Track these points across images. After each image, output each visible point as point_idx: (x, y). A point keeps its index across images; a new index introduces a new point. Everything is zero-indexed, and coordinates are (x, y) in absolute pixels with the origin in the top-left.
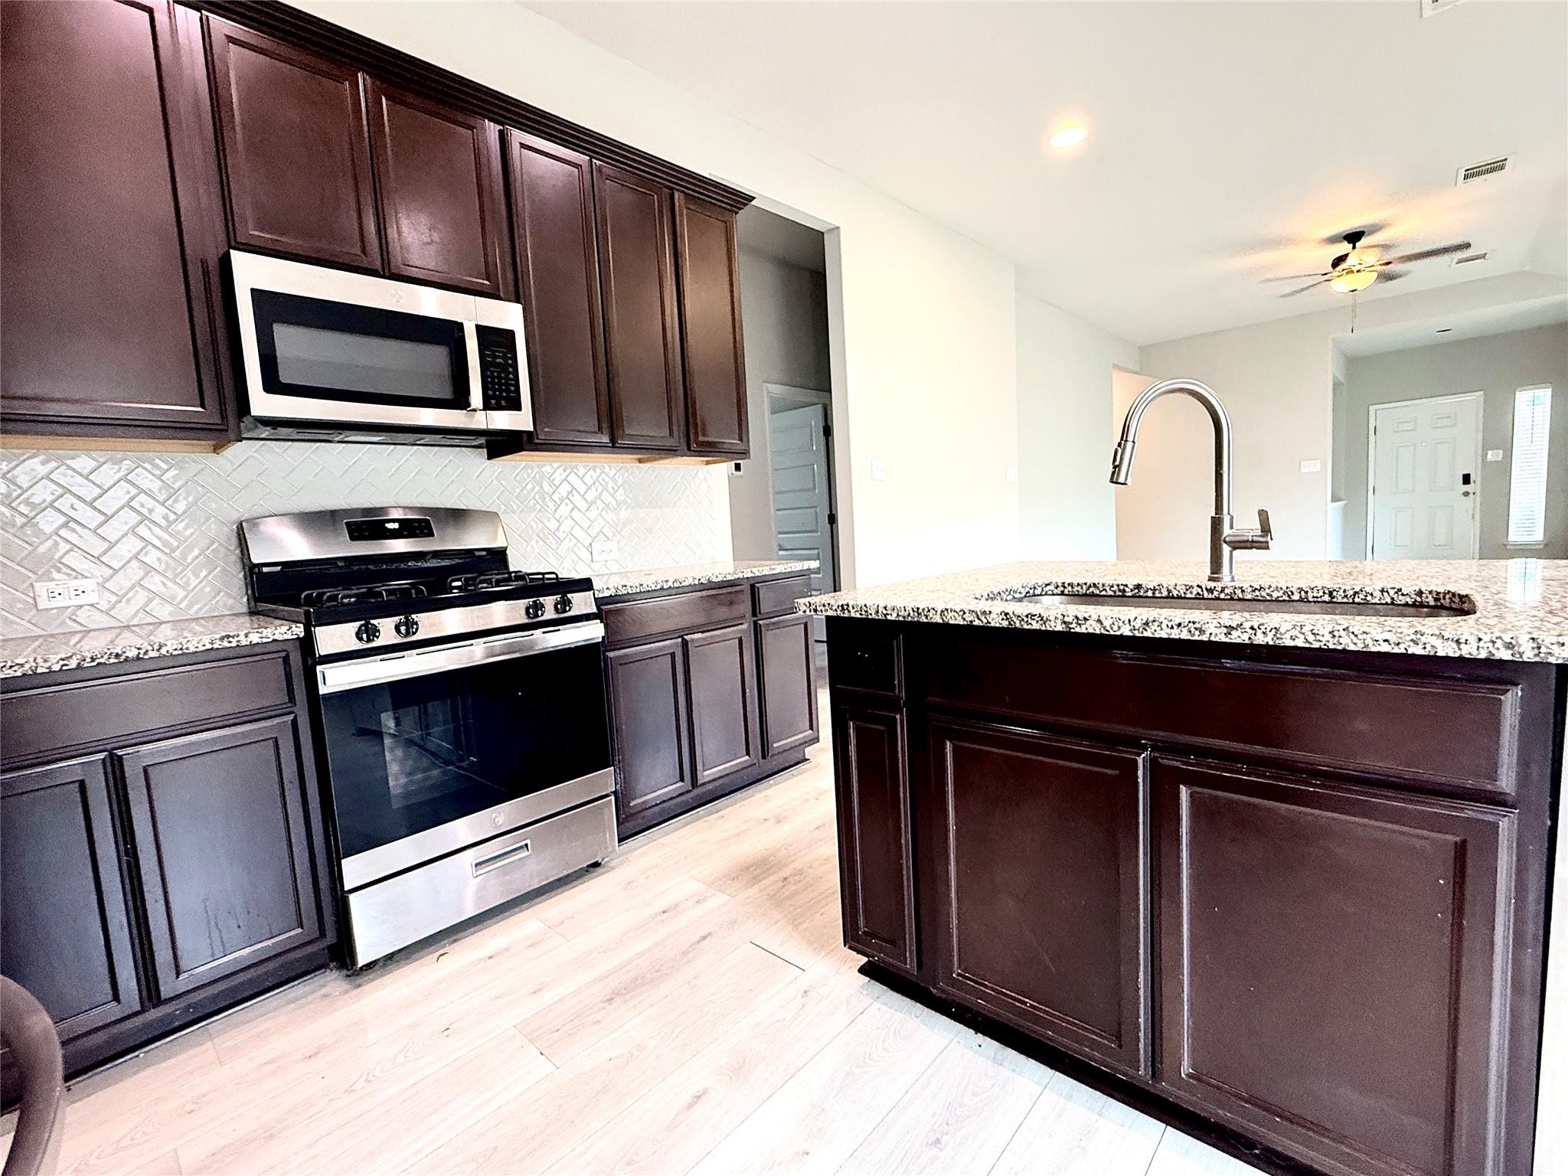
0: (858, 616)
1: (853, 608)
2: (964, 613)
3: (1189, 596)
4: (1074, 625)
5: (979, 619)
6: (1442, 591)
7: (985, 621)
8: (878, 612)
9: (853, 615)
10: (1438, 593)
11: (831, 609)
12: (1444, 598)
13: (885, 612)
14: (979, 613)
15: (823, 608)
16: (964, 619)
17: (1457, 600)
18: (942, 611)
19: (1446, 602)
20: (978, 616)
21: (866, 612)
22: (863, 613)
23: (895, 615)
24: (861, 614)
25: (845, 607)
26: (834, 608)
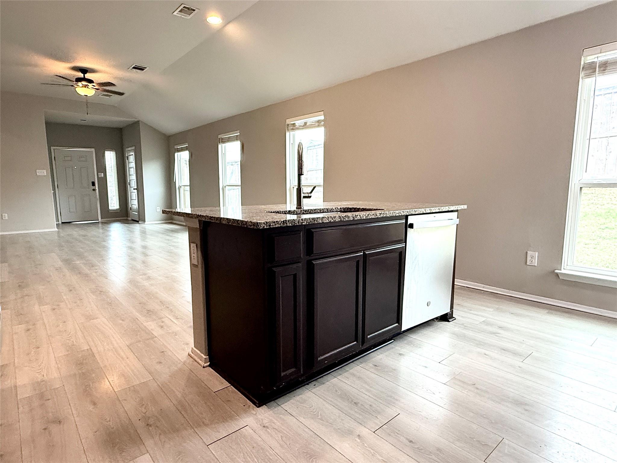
0: (291, 225)
1: (288, 222)
2: (329, 218)
3: (301, 213)
4: (355, 218)
5: (333, 219)
6: (345, 207)
7: (334, 220)
8: (299, 222)
9: (288, 225)
10: (344, 208)
11: (278, 224)
12: (346, 209)
13: (302, 222)
14: (333, 217)
15: (274, 224)
16: (328, 220)
17: (349, 209)
18: (322, 218)
19: (346, 210)
20: (332, 218)
21: (294, 222)
22: (293, 223)
23: (305, 222)
24: (292, 224)
25: (285, 222)
26: (279, 223)
